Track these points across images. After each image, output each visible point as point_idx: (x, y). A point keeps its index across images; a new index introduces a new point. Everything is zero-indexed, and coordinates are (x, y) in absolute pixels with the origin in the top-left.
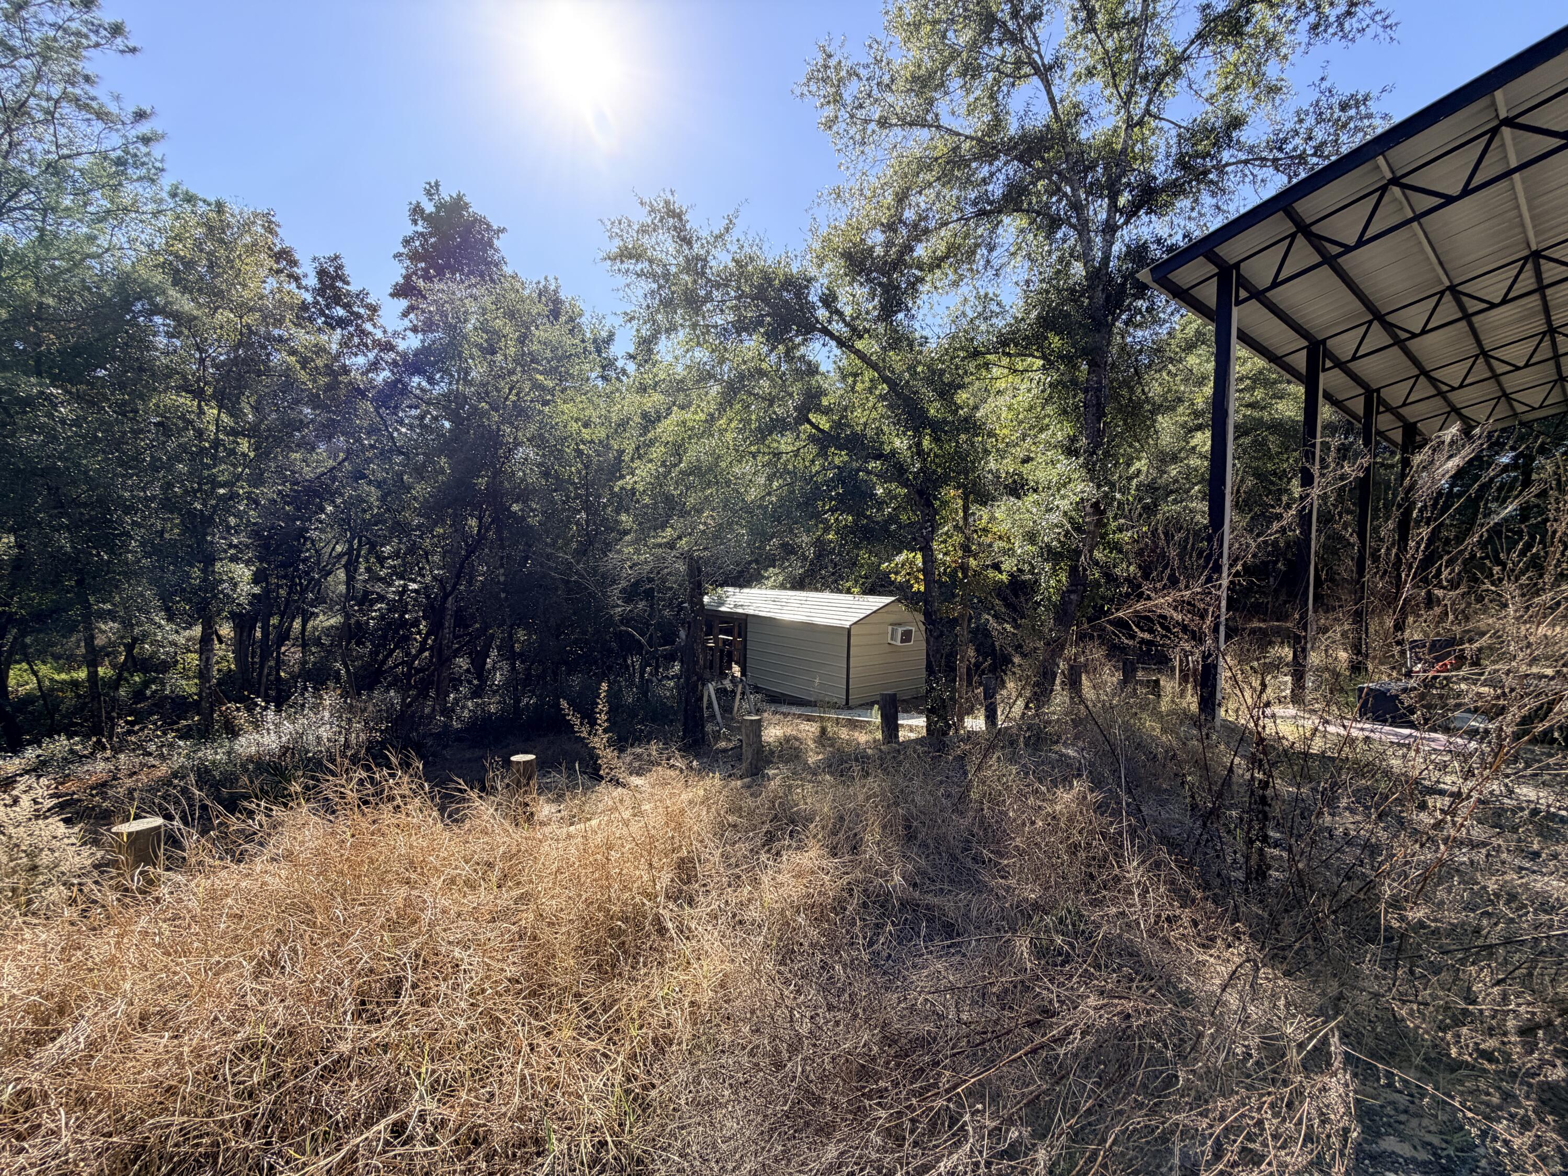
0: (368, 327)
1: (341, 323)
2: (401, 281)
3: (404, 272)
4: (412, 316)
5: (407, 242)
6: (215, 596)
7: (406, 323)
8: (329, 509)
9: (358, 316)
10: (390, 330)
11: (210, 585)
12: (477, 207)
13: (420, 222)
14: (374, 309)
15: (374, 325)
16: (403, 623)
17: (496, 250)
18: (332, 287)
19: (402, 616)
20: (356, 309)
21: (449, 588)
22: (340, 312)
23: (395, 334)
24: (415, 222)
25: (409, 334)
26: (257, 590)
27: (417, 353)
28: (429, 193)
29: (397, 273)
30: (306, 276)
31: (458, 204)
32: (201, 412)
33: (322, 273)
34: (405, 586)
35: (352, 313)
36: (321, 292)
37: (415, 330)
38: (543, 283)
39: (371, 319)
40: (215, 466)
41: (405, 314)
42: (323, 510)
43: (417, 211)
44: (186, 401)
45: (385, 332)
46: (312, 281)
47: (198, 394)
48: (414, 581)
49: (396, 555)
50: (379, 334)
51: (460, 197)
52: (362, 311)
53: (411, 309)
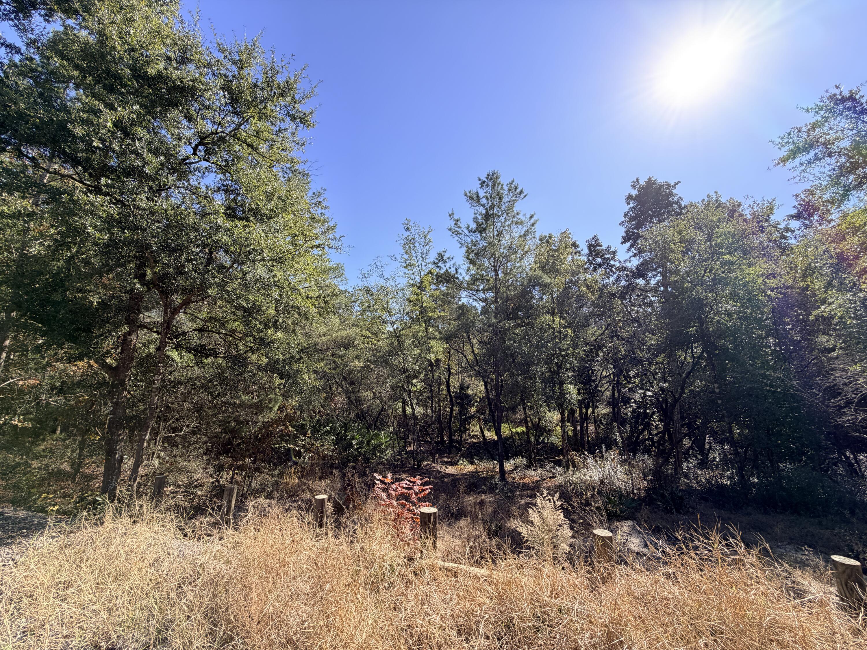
0: (612, 262)
1: (600, 265)
2: (625, 234)
3: (625, 230)
4: (633, 249)
5: (626, 215)
6: (565, 401)
7: (630, 254)
8: (601, 354)
9: (608, 259)
10: (622, 260)
11: (563, 395)
12: (660, 179)
13: (631, 202)
14: (614, 253)
15: (615, 261)
16: (646, 415)
17: (676, 195)
18: (595, 250)
19: (645, 411)
20: (606, 256)
21: (677, 396)
22: (599, 260)
23: (625, 261)
24: (629, 204)
25: (632, 259)
26: (580, 398)
27: (637, 267)
28: (634, 186)
29: (622, 231)
30: (582, 250)
31: (650, 182)
32: (554, 321)
33: (590, 246)
34: (644, 393)
35: (604, 259)
36: (590, 254)
37: (635, 256)
38: (707, 199)
39: (613, 258)
40: (561, 342)
41: (629, 250)
42: (598, 355)
43: (630, 197)
44: (549, 317)
45: (620, 262)
46: (586, 251)
47: (552, 314)
48: (649, 390)
49: (636, 376)
50: (617, 264)
51: (650, 179)
52: (608, 256)
53: (632, 246)
